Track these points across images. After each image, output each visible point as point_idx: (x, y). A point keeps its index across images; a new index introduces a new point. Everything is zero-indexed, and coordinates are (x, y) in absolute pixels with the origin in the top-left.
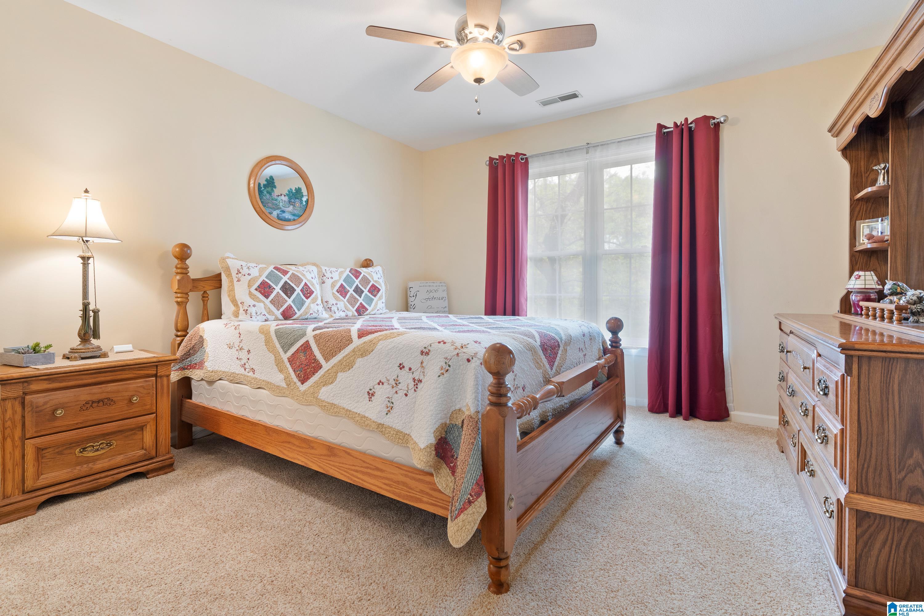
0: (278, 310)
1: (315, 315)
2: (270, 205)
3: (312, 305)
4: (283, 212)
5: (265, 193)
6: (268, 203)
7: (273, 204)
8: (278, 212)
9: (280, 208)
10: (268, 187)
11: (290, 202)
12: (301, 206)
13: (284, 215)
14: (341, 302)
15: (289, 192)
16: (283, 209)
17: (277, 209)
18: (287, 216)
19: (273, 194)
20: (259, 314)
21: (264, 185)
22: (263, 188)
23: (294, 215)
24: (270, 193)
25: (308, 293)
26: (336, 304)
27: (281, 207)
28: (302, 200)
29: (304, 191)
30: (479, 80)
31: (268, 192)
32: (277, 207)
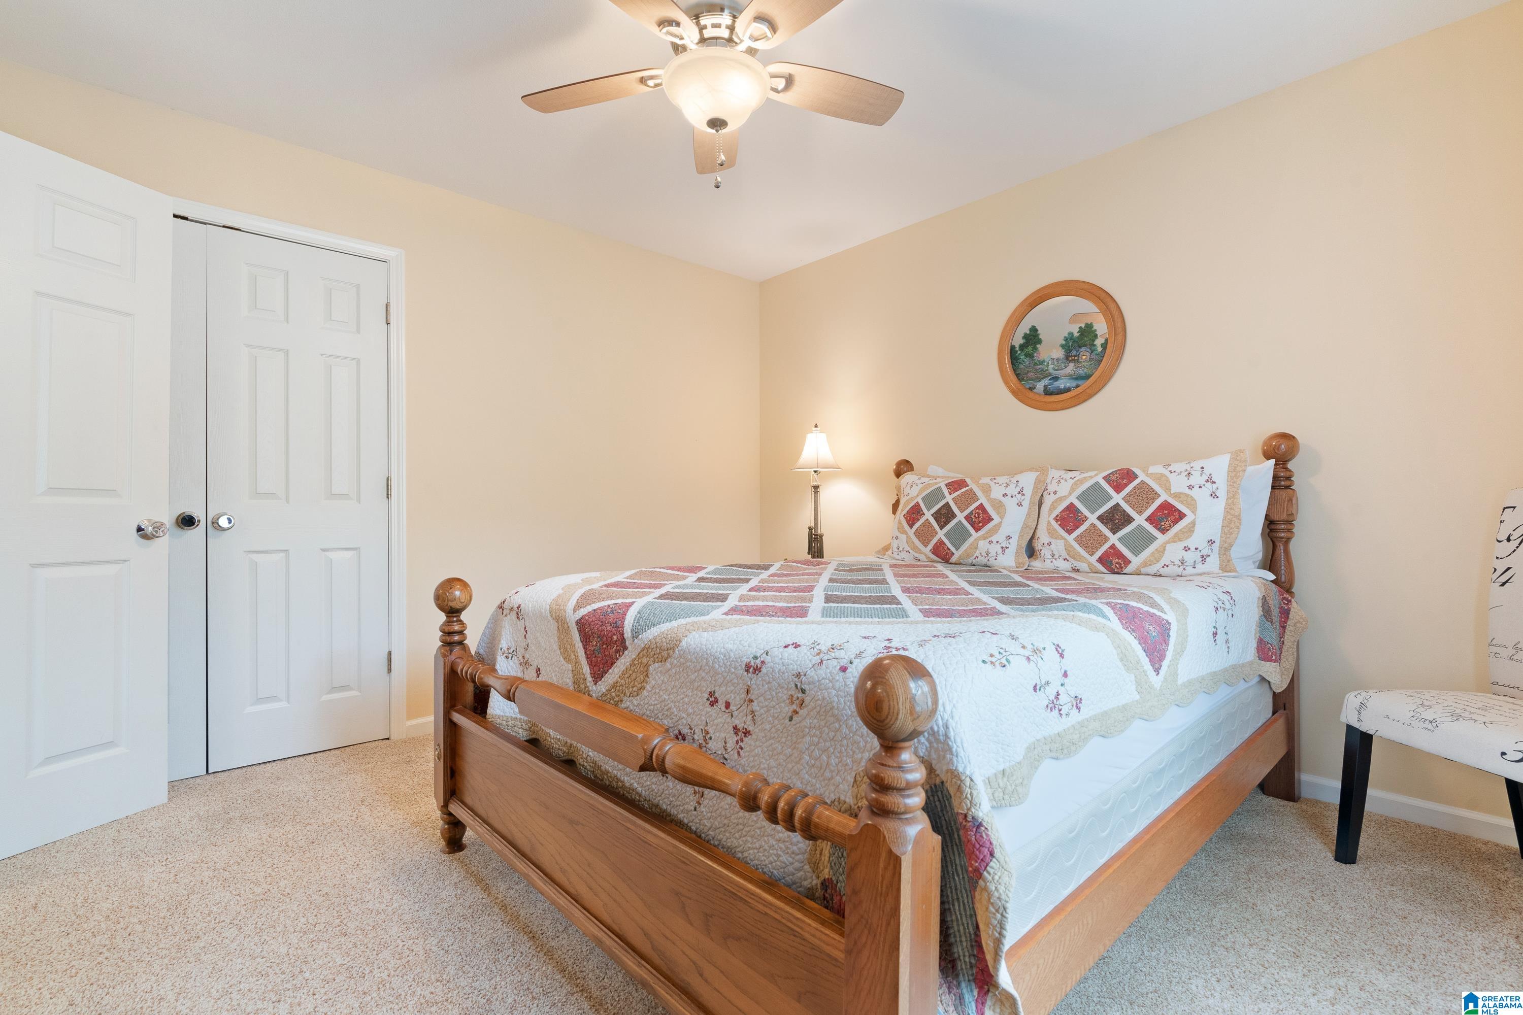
0: (926, 546)
1: (982, 560)
2: (1031, 375)
3: (981, 543)
4: (1056, 379)
5: (1023, 357)
6: (1028, 372)
7: (1036, 371)
8: (1046, 381)
9: (1050, 374)
10: (1027, 347)
11: (1067, 358)
12: (1093, 356)
13: (1057, 384)
14: (1058, 541)
15: (1065, 341)
16: (1055, 373)
17: (1043, 378)
18: (1062, 384)
19: (1035, 355)
20: (901, 549)
21: (1022, 347)
22: (1019, 352)
23: (1076, 379)
24: (1030, 356)
25: (980, 522)
26: (1049, 544)
27: (1051, 371)
28: (1095, 345)
29: (1101, 328)
30: (717, 123)
31: (1026, 356)
32: (1044, 374)
